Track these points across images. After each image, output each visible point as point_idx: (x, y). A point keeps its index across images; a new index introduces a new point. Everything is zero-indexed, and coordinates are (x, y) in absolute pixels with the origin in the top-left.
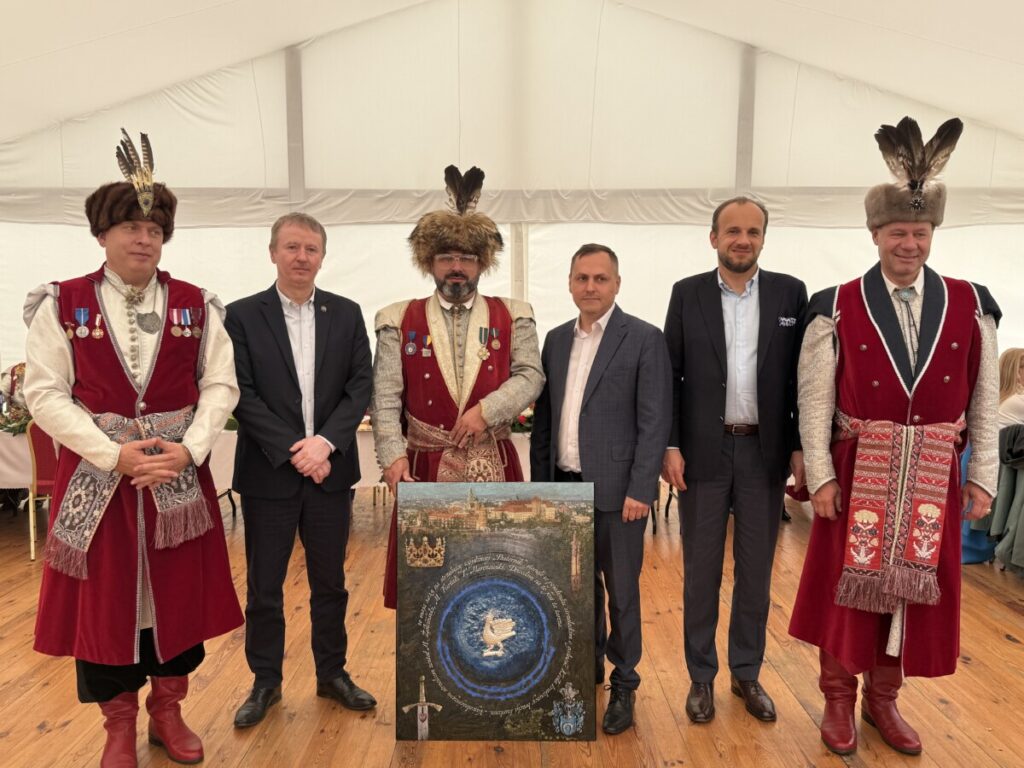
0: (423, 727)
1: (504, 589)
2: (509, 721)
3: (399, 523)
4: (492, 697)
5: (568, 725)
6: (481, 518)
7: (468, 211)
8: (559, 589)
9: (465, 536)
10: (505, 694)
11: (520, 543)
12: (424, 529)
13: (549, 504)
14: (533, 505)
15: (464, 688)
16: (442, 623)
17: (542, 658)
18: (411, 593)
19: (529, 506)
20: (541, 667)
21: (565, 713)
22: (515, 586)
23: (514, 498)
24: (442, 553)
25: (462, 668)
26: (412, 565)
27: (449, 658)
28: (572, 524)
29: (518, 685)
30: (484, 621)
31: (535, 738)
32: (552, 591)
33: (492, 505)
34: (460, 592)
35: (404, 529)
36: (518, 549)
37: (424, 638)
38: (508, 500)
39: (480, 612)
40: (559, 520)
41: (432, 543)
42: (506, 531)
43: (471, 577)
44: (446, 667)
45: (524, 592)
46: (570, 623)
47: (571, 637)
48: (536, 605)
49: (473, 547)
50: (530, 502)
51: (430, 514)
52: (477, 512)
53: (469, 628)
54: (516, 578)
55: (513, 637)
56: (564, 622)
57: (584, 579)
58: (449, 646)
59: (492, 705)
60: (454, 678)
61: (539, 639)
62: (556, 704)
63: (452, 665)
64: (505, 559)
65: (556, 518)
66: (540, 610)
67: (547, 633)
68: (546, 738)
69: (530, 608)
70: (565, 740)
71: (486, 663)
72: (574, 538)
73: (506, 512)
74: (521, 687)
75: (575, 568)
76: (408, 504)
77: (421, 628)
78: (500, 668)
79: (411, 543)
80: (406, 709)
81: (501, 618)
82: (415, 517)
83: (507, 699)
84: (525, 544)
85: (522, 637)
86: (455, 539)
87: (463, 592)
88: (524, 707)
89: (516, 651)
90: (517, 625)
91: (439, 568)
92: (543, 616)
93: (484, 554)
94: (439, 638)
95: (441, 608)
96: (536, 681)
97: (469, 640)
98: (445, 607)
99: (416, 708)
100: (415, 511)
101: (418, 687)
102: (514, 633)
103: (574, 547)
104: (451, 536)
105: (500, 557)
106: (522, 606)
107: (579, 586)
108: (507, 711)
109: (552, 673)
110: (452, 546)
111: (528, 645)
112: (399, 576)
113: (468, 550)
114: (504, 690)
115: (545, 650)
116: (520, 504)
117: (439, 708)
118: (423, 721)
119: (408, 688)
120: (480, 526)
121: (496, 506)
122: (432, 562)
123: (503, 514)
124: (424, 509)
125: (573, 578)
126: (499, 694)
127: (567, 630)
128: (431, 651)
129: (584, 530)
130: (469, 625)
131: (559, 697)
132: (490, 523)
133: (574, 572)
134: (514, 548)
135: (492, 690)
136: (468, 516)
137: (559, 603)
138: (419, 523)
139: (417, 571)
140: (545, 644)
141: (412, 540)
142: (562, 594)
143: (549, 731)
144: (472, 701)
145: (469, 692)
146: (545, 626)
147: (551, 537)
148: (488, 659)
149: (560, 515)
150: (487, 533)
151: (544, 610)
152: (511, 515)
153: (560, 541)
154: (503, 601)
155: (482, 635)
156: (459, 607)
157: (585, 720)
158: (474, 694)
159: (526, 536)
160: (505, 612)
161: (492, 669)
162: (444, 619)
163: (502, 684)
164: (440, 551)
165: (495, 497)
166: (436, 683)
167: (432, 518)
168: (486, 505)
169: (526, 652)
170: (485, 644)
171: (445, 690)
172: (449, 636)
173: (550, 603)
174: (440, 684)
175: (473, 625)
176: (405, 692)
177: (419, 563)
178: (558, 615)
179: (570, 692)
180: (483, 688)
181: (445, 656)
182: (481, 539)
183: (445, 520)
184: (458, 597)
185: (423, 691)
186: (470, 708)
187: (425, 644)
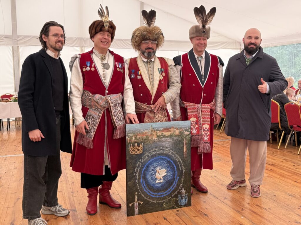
0: (136, 210)
1: (163, 159)
2: (165, 204)
3: (127, 139)
4: (159, 196)
5: (183, 202)
6: (155, 135)
7: (152, 25)
8: (180, 157)
9: (149, 142)
10: (163, 195)
11: (167, 143)
12: (136, 140)
13: (177, 129)
14: (172, 130)
15: (150, 195)
16: (142, 173)
17: (175, 181)
18: (132, 164)
19: (170, 130)
20: (175, 184)
21: (182, 198)
22: (166, 158)
23: (166, 127)
24: (142, 148)
25: (149, 188)
26: (132, 154)
27: (145, 185)
28: (184, 135)
29: (167, 191)
30: (156, 171)
31: (173, 208)
32: (178, 158)
33: (158, 130)
34: (148, 162)
35: (129, 141)
36: (167, 145)
37: (136, 179)
38: (164, 128)
39: (155, 168)
40: (180, 134)
41: (138, 145)
42: (163, 139)
43: (152, 156)
44: (144, 188)
45: (169, 160)
46: (183, 168)
47: (184, 173)
48: (173, 163)
49: (152, 145)
50: (171, 128)
51: (138, 135)
52: (153, 133)
53: (151, 174)
54: (167, 155)
55: (166, 175)
56: (182, 168)
57: (188, 153)
58: (145, 181)
59: (159, 199)
60: (147, 192)
61: (174, 175)
62: (179, 196)
63: (146, 187)
64: (163, 149)
65: (179, 133)
66: (174, 165)
67: (176, 173)
68: (176, 207)
69: (171, 165)
70: (182, 207)
71: (157, 185)
72: (185, 140)
73: (163, 133)
74: (168, 191)
75: (185, 150)
76: (130, 132)
77: (135, 176)
78: (161, 186)
79: (131, 146)
80: (130, 205)
81: (162, 169)
82: (132, 137)
83: (164, 196)
84: (169, 143)
85: (169, 175)
86: (146, 143)
87: (149, 162)
88: (169, 198)
89: (166, 180)
90: (167, 171)
91: (141, 154)
92: (175, 167)
93: (156, 148)
94: (142, 178)
95: (142, 168)
96: (173, 189)
97: (151, 178)
98: (143, 167)
99: (134, 204)
100: (132, 134)
101: (135, 196)
102: (166, 174)
103: (185, 143)
104: (145, 142)
105: (161, 148)
106: (169, 164)
107: (186, 156)
108: (164, 200)
109: (178, 186)
110: (145, 146)
111: (170, 177)
112: (127, 158)
113: (151, 147)
114: (163, 193)
115: (176, 178)
116: (167, 129)
117: (142, 203)
118: (136, 208)
119: (131, 197)
120: (155, 138)
121: (160, 131)
122: (138, 152)
123: (162, 133)
124: (135, 133)
125: (184, 153)
126: (161, 195)
127: (182, 171)
128: (139, 183)
129: (188, 137)
130: (151, 173)
131: (180, 193)
132: (158, 137)
133: (184, 151)
134: (166, 145)
135: (159, 194)
136: (151, 135)
137: (180, 162)
138: (134, 138)
139: (133, 156)
140: (176, 176)
141: (131, 145)
142: (181, 159)
143: (177, 205)
144: (153, 199)
145: (152, 196)
146: (176, 170)
147: (178, 140)
148: (158, 183)
149: (180, 132)
150: (157, 140)
151: (175, 165)
152: (165, 133)
153: (180, 141)
154: (162, 163)
155: (156, 176)
156: (148, 167)
157: (188, 200)
158: (153, 196)
159: (170, 140)
160: (163, 167)
161: (159, 187)
162: (143, 171)
163: (162, 191)
164: (141, 148)
165: (159, 127)
166: (141, 194)
167: (138, 136)
168: (157, 130)
169: (170, 180)
170: (157, 179)
171: (144, 196)
172: (145, 177)
173: (177, 162)
174: (142, 194)
175: (153, 173)
176: (130, 199)
177: (134, 153)
178: (180, 166)
179: (183, 191)
180: (156, 194)
181: (143, 185)
182: (155, 143)
183: (143, 137)
184: (147, 163)
185: (136, 198)
186: (152, 201)
187: (137, 181)
